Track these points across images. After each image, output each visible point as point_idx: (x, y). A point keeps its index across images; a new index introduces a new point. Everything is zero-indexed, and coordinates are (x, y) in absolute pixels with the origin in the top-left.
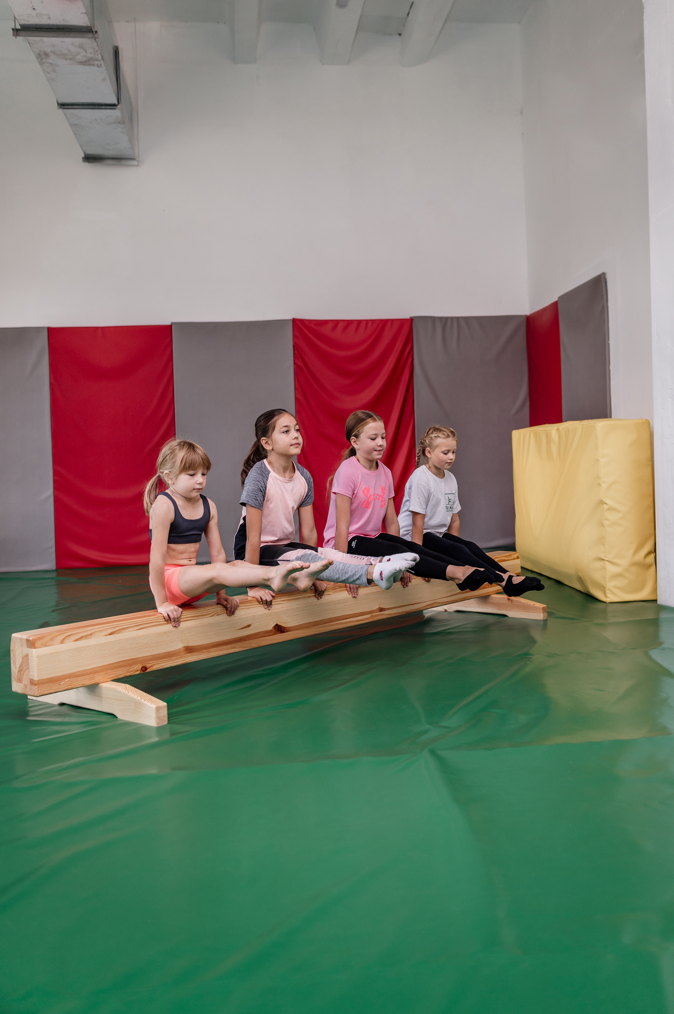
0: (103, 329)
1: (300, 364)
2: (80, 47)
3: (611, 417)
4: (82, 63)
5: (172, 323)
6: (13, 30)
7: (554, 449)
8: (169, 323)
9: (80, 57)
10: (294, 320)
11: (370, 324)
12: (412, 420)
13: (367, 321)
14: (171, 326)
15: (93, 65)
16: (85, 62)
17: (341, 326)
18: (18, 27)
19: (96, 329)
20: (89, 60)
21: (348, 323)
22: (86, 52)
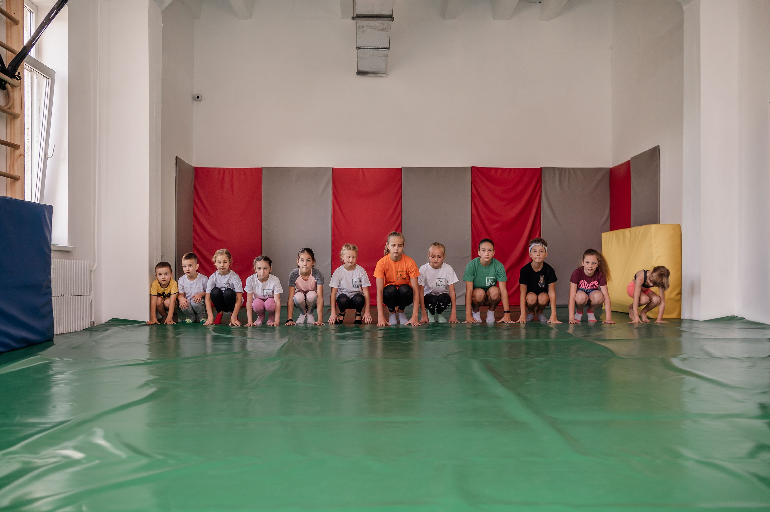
0: (363, 169)
1: (475, 193)
2: (382, 24)
3: (660, 223)
4: (379, 30)
5: (402, 167)
6: (352, 17)
7: (627, 241)
8: (399, 167)
9: (380, 28)
10: (472, 167)
11: (517, 170)
12: (540, 228)
13: (515, 169)
14: (402, 168)
15: (385, 31)
16: (381, 30)
17: (500, 170)
18: (355, 16)
19: (358, 170)
20: (383, 29)
21: (504, 170)
22: (384, 25)
